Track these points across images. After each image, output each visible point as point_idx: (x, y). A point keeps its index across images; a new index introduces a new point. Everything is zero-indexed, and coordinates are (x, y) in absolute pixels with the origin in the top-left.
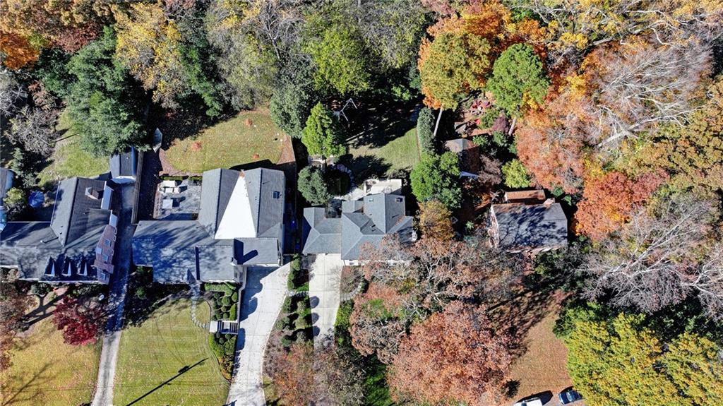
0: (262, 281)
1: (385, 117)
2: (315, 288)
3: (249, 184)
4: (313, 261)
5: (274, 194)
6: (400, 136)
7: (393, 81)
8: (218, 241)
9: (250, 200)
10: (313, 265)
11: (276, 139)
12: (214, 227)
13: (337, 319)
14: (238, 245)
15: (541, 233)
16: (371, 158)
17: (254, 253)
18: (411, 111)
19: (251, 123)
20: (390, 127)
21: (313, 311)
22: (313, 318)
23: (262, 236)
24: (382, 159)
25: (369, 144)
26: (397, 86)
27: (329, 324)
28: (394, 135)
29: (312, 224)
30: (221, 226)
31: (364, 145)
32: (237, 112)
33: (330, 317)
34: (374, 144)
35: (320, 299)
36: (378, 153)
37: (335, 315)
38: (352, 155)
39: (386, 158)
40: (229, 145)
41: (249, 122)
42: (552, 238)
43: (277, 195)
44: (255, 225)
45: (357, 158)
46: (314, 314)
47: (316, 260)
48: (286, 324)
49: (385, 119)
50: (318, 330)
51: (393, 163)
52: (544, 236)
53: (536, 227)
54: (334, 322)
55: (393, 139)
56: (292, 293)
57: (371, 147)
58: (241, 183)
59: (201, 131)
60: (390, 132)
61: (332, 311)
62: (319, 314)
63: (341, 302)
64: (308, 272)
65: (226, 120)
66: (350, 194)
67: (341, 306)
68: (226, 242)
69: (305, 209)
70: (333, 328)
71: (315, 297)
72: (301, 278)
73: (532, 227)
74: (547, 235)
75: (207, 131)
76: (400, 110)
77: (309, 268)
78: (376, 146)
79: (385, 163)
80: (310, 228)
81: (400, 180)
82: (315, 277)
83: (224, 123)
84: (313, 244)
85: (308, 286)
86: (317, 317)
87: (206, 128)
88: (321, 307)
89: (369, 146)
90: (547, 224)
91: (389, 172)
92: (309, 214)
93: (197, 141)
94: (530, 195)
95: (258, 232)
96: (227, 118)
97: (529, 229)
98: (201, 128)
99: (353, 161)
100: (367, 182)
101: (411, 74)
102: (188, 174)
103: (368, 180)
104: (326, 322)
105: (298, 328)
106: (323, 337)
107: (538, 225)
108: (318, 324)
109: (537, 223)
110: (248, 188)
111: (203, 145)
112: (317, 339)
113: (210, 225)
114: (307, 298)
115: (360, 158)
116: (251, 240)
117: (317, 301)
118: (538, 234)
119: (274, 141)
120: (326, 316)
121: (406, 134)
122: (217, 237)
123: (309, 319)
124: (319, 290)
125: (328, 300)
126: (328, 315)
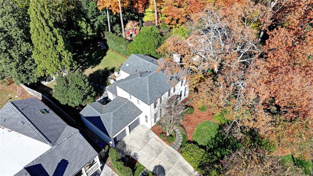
2: (147, 161)
4: (124, 145)
5: (43, 112)
6: (104, 56)
10: (127, 149)
13: (190, 162)
14: (34, 170)
16: (98, 71)
17: (63, 165)
18: (98, 46)
23: (58, 141)
25: (89, 67)
27: (190, 174)
28: (101, 57)
33: (184, 169)
35: (161, 164)
36: (101, 67)
37: (186, 163)
45: (89, 76)
47: (126, 143)
49: (87, 54)
54: (191, 168)
61: (180, 163)
63: (178, 150)
64: (129, 156)
67: (181, 153)
69: (81, 113)
71: (156, 167)
76: (91, 48)
77: (127, 152)
78: (95, 65)
79: (110, 68)
80: (99, 117)
82: (139, 154)
84: (113, 124)
85: (141, 165)
88: (169, 169)
89: (91, 67)
92: (88, 111)
95: (51, 142)
103: (110, 77)
114: (151, 174)
115: (92, 75)
117: (160, 169)
120: (181, 171)
121: (107, 54)
124: (152, 160)
125: (167, 159)
126: (182, 169)
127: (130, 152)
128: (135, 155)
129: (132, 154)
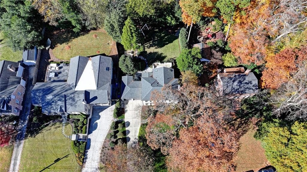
0: (100, 114)
1: (163, 34)
2: (128, 117)
3: (93, 63)
4: (127, 103)
5: (107, 69)
6: (171, 43)
7: (167, 13)
8: (76, 91)
9: (94, 71)
10: (127, 106)
11: (108, 44)
12: (74, 84)
13: (140, 133)
14: (87, 93)
15: (244, 87)
16: (156, 53)
17: (95, 98)
18: (176, 31)
19: (96, 36)
20: (166, 38)
21: (127, 129)
22: (127, 132)
23: (100, 88)
24: (162, 54)
25: (155, 46)
26: (169, 16)
27: (135, 136)
28: (167, 42)
29: (126, 84)
30: (78, 84)
31: (153, 47)
32: (89, 31)
33: (136, 132)
34: (158, 46)
35: (131, 123)
36: (160, 50)
37: (138, 131)
38: (146, 52)
39: (163, 53)
40: (85, 47)
41: (95, 36)
42: (250, 89)
43: (108, 69)
44: (96, 83)
45: (149, 53)
46: (127, 130)
47: (129, 103)
48: (112, 136)
49: (163, 35)
50: (129, 139)
51: (167, 56)
52: (246, 89)
53: (242, 84)
54: (138, 134)
55: (167, 44)
56: (116, 120)
57: (156, 48)
58: (90, 63)
59: (71, 40)
60: (165, 41)
61: (137, 129)
62: (130, 131)
63: (141, 124)
64: (124, 109)
65: (83, 35)
66: (146, 70)
67: (141, 126)
68: (81, 92)
69: (123, 77)
70: (137, 138)
71: (128, 122)
72: (120, 112)
73: (239, 84)
74: (247, 88)
75: (74, 40)
76: (170, 31)
77: (125, 107)
78: (159, 47)
79: (163, 55)
80: (125, 86)
81: (171, 63)
82: (128, 112)
83: (83, 36)
84: (126, 94)
85: (124, 116)
86: (129, 132)
87: (73, 39)
88: (131, 127)
89: (155, 47)
90: (247, 82)
91: (166, 60)
92: (125, 79)
93: (68, 45)
94: (237, 70)
95: (97, 87)
96: (84, 34)
97: (238, 84)
98: (71, 39)
99: (147, 54)
100: (154, 64)
101: (176, 9)
102: (63, 61)
103: (155, 63)
104: (133, 135)
105: (119, 137)
106: (132, 142)
107: (243, 83)
108: (129, 135)
109: (242, 82)
110: (93, 66)
111: (71, 47)
112: (129, 143)
113: (73, 84)
114: (123, 122)
115: (151, 53)
116: (94, 91)
117: (129, 124)
118: (243, 87)
119: (108, 45)
120: (134, 131)
121: (174, 42)
122: (76, 89)
123: (125, 133)
124: (130, 118)
125: (134, 123)
126: (135, 131)
127: (126, 108)
128: (126, 111)
129: (126, 109)
